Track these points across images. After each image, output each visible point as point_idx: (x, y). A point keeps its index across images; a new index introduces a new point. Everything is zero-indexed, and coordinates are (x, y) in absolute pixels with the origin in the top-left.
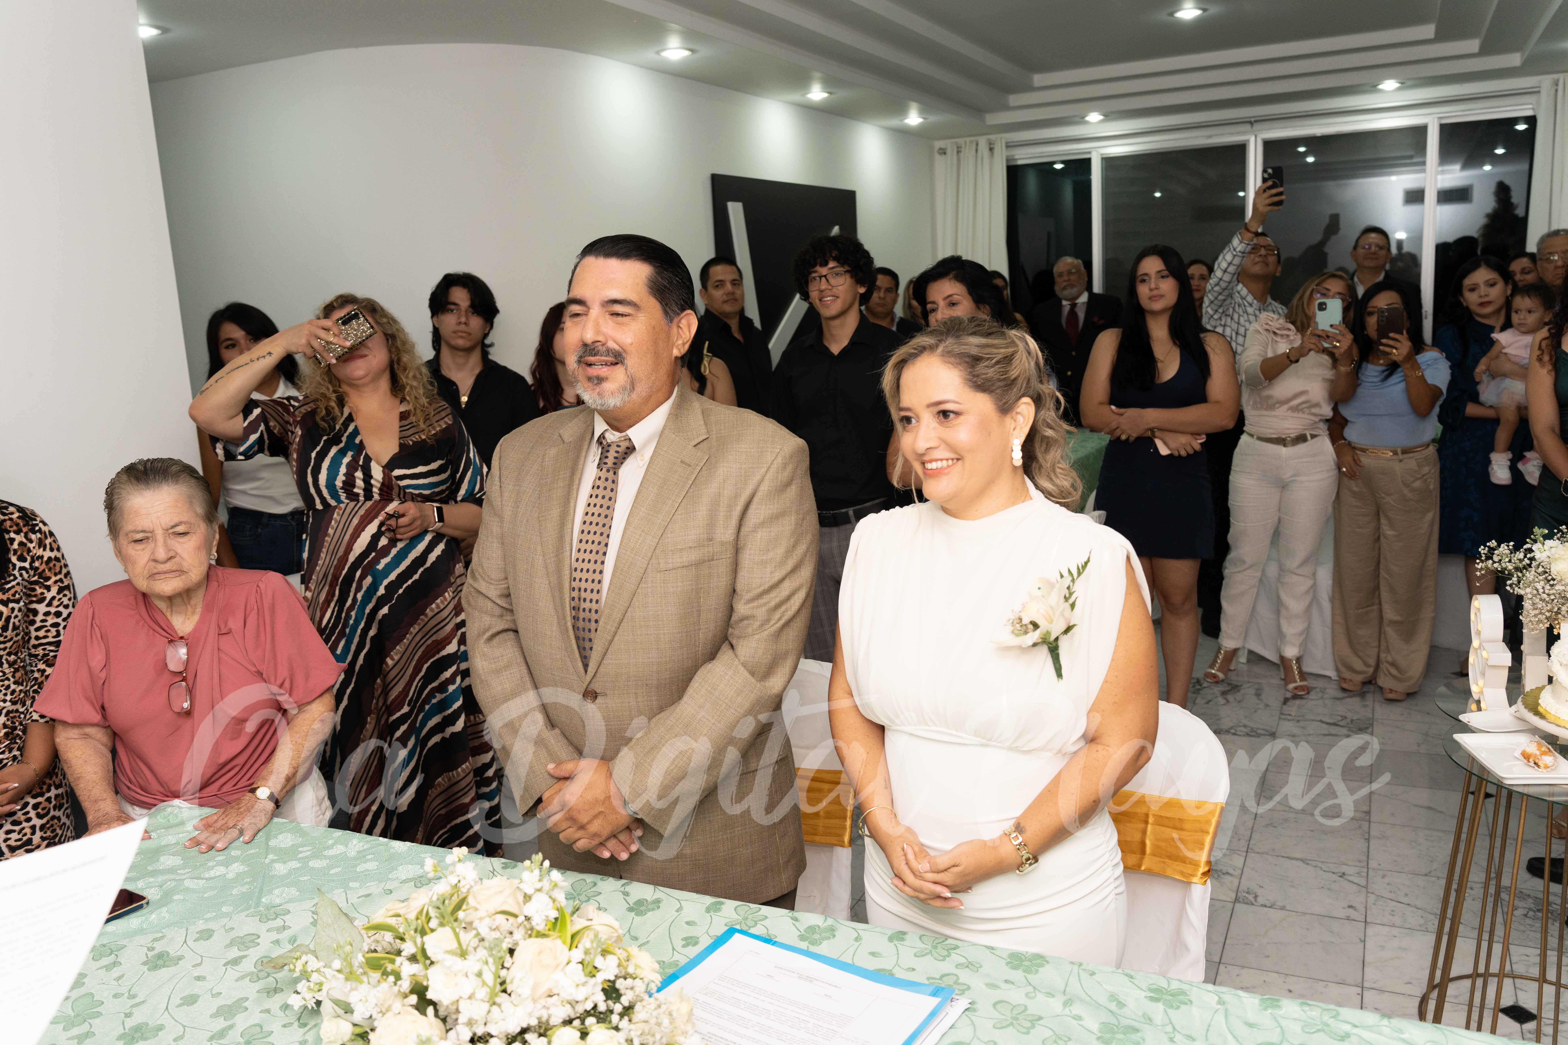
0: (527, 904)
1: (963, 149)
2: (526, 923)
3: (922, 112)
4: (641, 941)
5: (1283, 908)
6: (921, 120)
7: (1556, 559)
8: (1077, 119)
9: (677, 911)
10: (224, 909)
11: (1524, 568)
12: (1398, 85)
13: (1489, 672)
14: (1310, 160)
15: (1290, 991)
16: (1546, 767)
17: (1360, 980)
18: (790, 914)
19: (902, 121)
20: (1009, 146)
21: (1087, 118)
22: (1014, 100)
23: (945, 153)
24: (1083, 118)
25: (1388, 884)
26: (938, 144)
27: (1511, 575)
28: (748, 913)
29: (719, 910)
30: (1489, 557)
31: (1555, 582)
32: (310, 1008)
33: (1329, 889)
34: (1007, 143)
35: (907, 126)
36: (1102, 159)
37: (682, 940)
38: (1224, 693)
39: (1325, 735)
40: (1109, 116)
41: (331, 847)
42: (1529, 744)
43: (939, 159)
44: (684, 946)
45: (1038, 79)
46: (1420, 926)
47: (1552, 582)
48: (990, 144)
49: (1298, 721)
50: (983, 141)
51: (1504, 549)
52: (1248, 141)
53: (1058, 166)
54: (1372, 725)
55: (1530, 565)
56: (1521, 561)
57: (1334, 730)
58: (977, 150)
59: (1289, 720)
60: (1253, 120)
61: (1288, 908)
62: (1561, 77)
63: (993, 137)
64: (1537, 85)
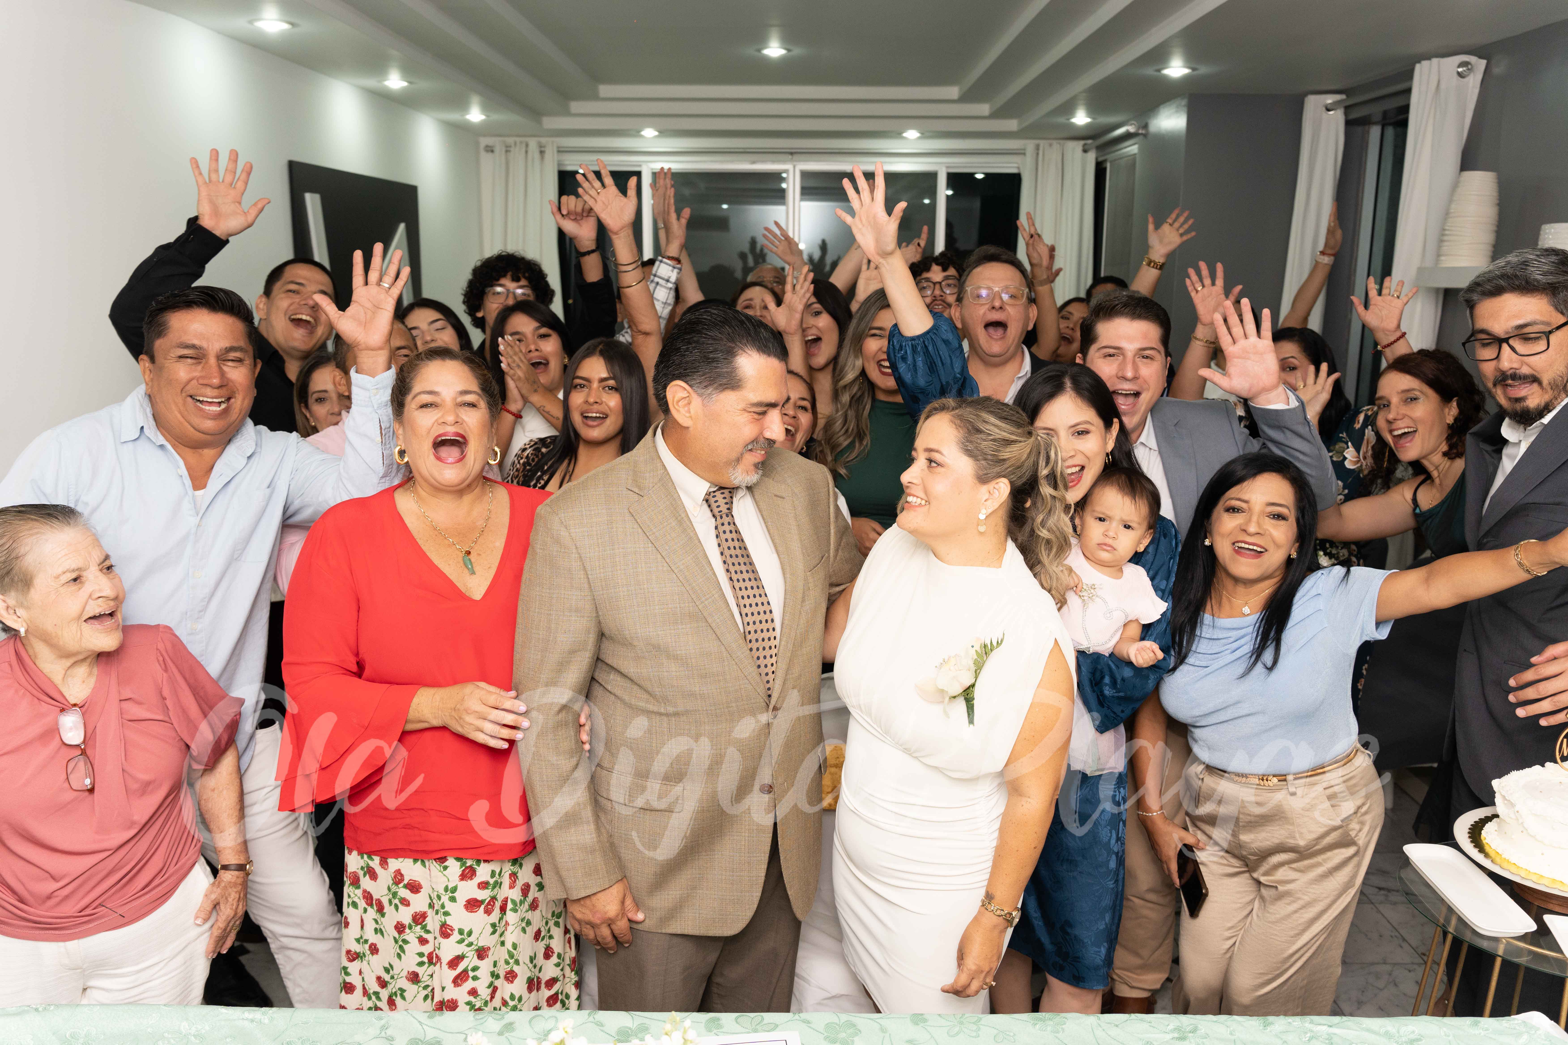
1: (512, 149)
3: (486, 108)
6: (483, 117)
8: (633, 132)
12: (918, 135)
19: (462, 116)
20: (559, 151)
21: (643, 133)
22: (576, 107)
23: (492, 151)
24: (639, 132)
26: (484, 141)
34: (558, 147)
35: (468, 121)
40: (662, 132)
43: (485, 157)
45: (605, 90)
48: (541, 147)
52: (786, 171)
58: (526, 152)
60: (792, 151)
62: (1042, 143)
63: (543, 140)
64: (1023, 147)
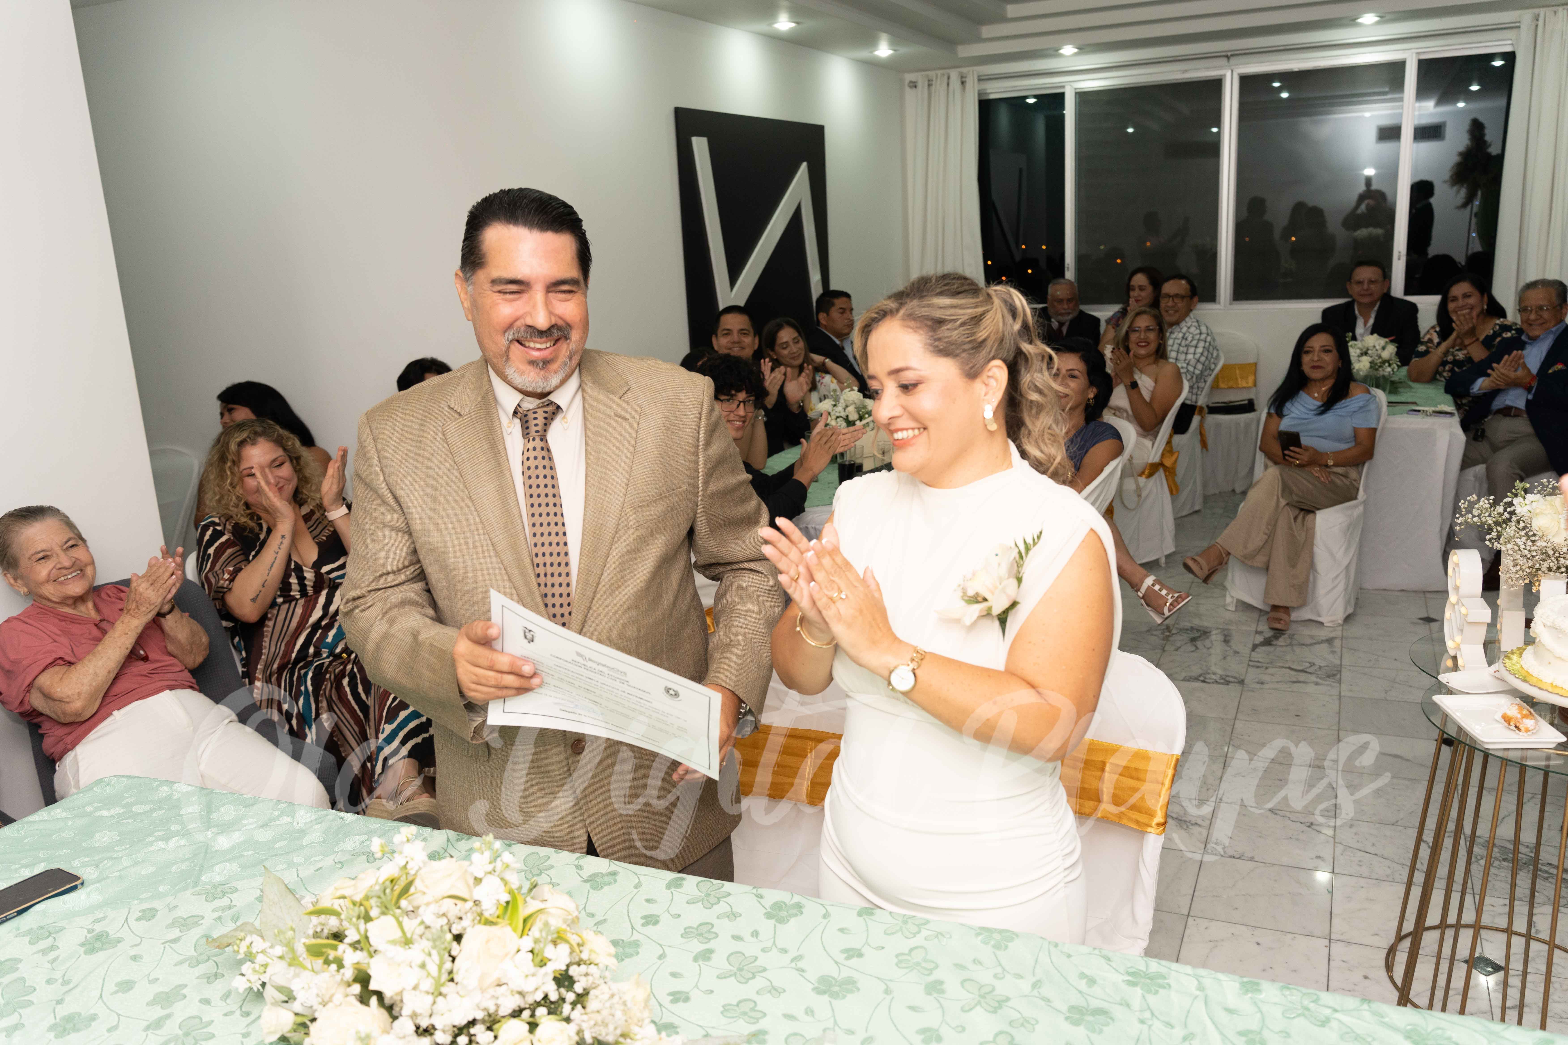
0: (478, 888)
1: (934, 83)
2: (474, 908)
3: (893, 44)
4: (598, 918)
5: (1251, 859)
6: (891, 52)
7: (1537, 514)
8: (1051, 52)
9: (636, 887)
10: (161, 889)
11: (1504, 522)
12: (1377, 19)
13: (1467, 629)
14: (1285, 95)
15: (1258, 944)
16: (1527, 730)
17: (1328, 932)
18: (754, 891)
19: (871, 52)
20: (980, 79)
21: (1061, 51)
22: (987, 31)
23: (916, 87)
24: (1057, 51)
25: (1356, 834)
26: (909, 77)
27: (1490, 530)
28: (711, 889)
29: (681, 886)
30: (1469, 510)
31: (1537, 538)
32: (256, 990)
33: (1297, 840)
34: (979, 76)
35: (877, 57)
36: (1076, 93)
37: (641, 918)
38: (1193, 640)
39: (1294, 682)
40: (1083, 49)
41: (277, 818)
42: (1511, 707)
43: (909, 93)
44: (643, 925)
45: (1012, 10)
46: (1387, 876)
47: (1533, 538)
48: (962, 77)
49: (1267, 668)
50: (954, 75)
51: (1484, 503)
52: (1225, 75)
53: (1031, 101)
54: (1340, 671)
55: (1510, 520)
56: (1501, 515)
57: (1302, 677)
58: (948, 84)
59: (1258, 667)
60: (1229, 54)
61: (1256, 859)
62: (1542, 11)
63: (964, 70)
64: (1518, 20)
